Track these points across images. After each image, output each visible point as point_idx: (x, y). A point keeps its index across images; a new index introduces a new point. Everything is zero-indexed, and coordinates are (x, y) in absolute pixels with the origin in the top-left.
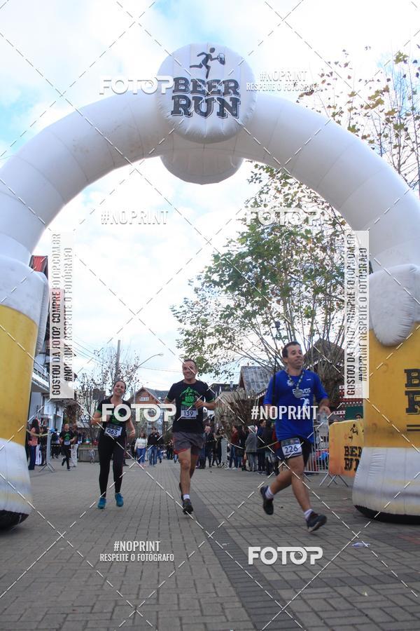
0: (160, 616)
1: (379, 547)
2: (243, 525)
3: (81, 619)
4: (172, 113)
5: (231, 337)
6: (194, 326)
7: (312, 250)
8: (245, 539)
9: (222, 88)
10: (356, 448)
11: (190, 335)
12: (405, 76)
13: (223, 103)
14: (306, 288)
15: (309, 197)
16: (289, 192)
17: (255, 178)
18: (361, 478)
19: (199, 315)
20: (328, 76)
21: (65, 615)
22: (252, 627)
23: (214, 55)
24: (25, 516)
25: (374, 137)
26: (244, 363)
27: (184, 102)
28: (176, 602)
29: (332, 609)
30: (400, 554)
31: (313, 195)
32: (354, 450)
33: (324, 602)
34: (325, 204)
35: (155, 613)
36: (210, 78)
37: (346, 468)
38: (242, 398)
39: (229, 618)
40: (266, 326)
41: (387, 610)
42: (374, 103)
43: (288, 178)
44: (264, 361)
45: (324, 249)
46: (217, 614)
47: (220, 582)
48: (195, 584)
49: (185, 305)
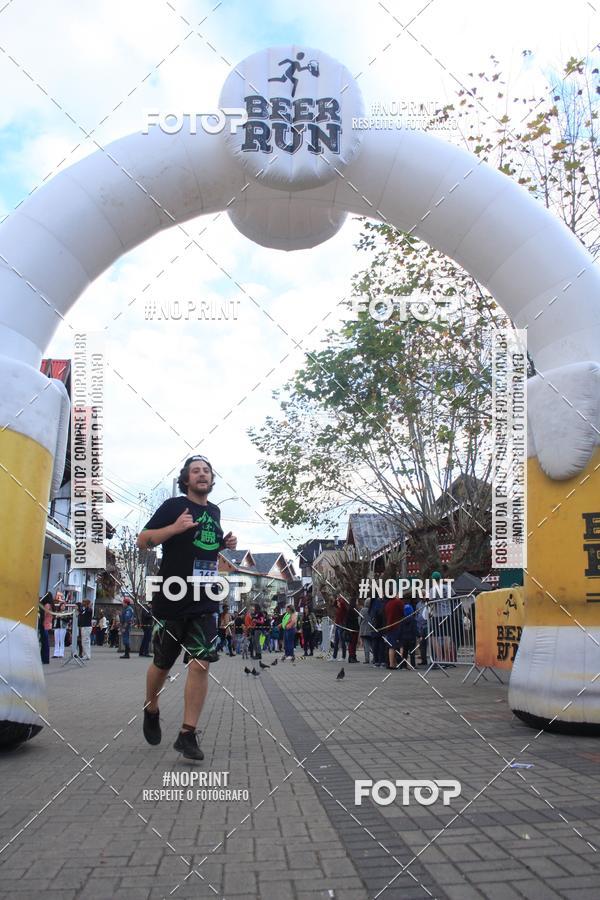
0: (227, 870)
1: (547, 769)
2: (350, 740)
3: (112, 875)
4: (244, 147)
5: (333, 471)
6: (281, 458)
7: (449, 345)
8: (354, 760)
9: (315, 111)
10: (514, 628)
11: (275, 469)
12: (580, 92)
13: (316, 132)
14: (440, 400)
15: (443, 269)
16: (414, 262)
17: (365, 243)
18: (521, 670)
19: (288, 441)
20: (470, 94)
21: (89, 870)
22: (361, 885)
23: (303, 63)
24: (37, 729)
25: (537, 181)
26: (354, 508)
27: (260, 131)
28: (251, 850)
29: (478, 859)
30: (578, 779)
31: (449, 266)
32: (511, 630)
33: (465, 849)
34: (467, 279)
35: (220, 866)
36: (299, 96)
37: (499, 657)
38: (351, 559)
39: (328, 872)
40: (384, 455)
41: (558, 860)
42: (536, 131)
43: (413, 241)
44: (382, 505)
45: (465, 344)
46: (311, 867)
47: (316, 821)
48: (279, 824)
49: (267, 427)
